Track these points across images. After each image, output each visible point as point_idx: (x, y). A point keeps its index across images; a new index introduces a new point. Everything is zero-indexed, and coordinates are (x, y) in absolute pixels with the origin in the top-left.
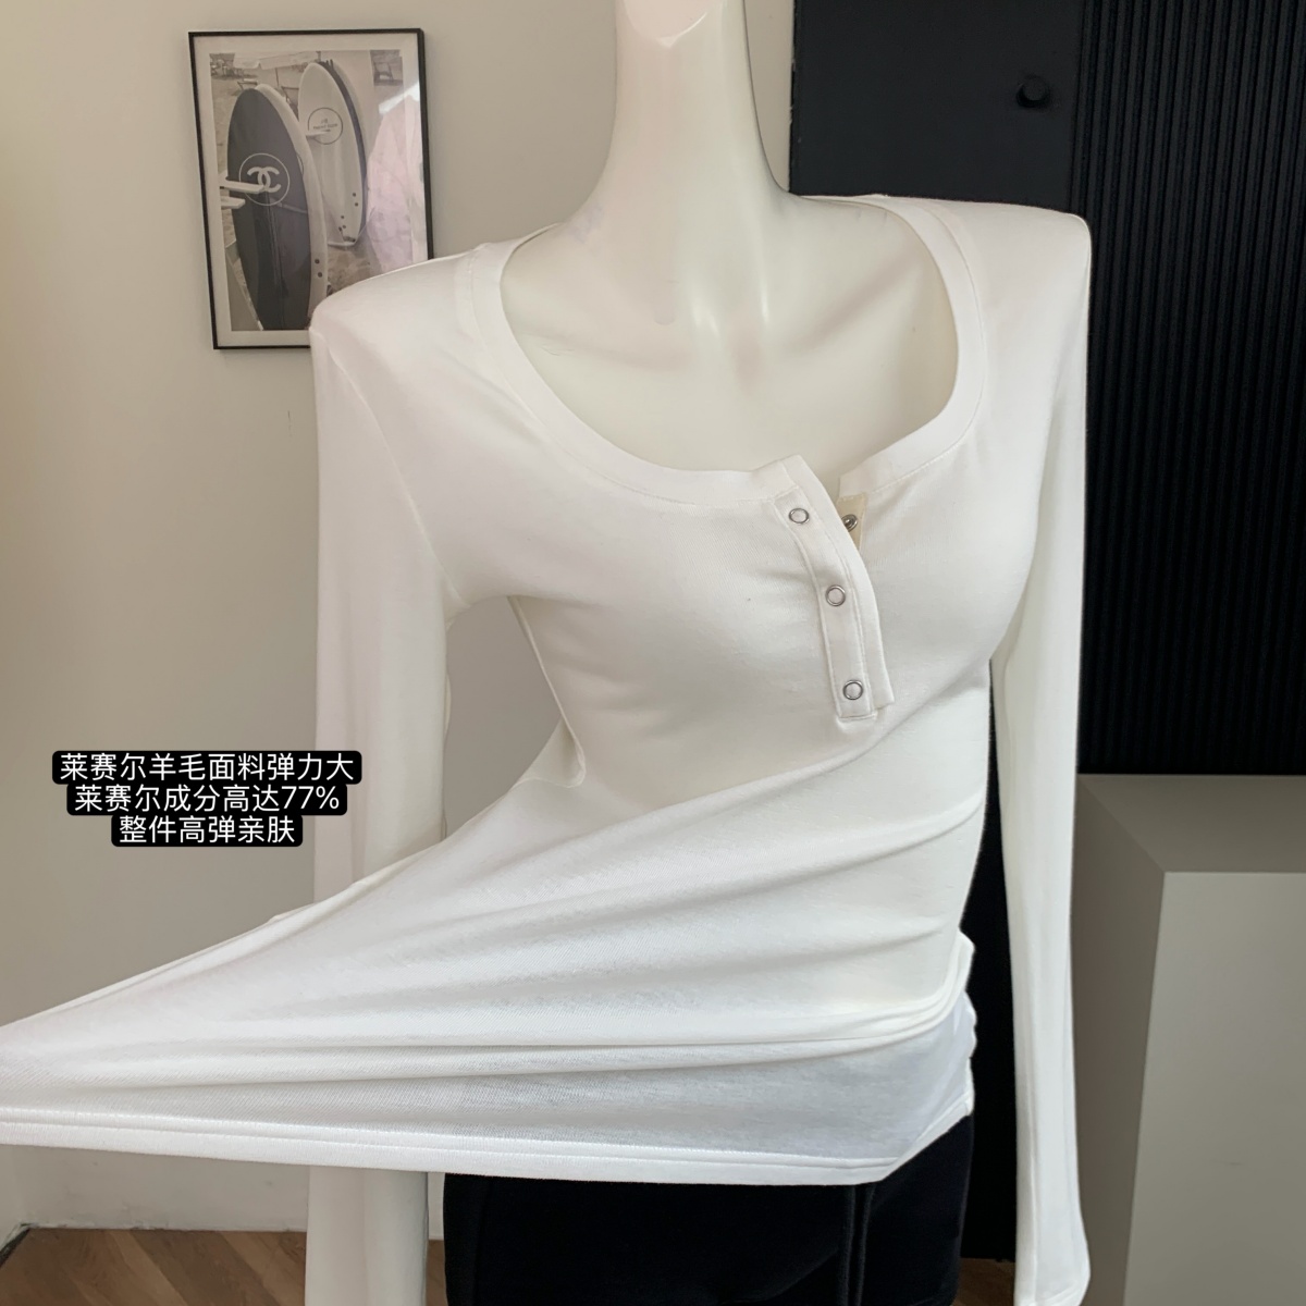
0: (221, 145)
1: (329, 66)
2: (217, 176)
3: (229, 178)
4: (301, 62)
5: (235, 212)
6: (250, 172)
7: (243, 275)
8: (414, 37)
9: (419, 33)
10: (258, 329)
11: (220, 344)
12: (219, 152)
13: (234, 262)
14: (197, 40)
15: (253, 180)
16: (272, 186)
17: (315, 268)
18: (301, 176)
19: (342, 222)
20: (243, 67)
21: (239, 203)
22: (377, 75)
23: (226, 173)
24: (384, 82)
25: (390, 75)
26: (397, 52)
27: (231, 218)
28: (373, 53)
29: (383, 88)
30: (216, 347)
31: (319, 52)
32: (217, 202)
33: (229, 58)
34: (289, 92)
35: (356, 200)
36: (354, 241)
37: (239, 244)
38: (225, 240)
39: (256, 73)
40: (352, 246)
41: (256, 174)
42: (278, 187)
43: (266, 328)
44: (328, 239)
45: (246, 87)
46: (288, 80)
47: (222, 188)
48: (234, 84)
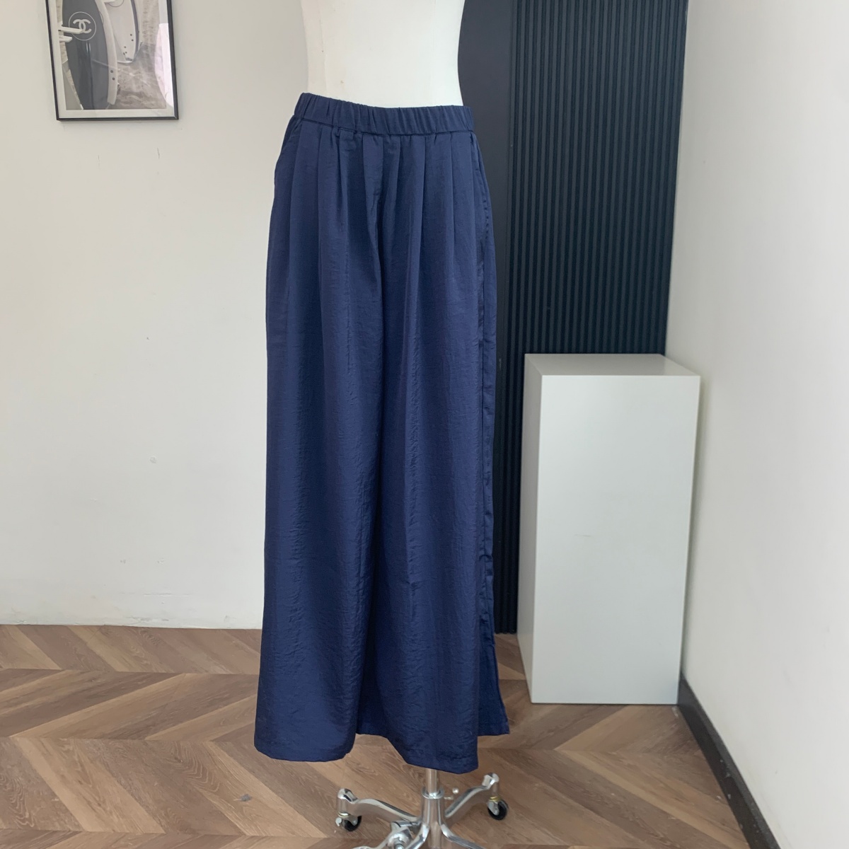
0: (59, 7)
2: (57, 24)
3: (63, 26)
5: (67, 44)
6: (75, 22)
7: (71, 79)
10: (81, 109)
11: (60, 117)
12: (58, 11)
13: (67, 71)
15: (76, 26)
16: (87, 30)
17: (111, 75)
18: (102, 24)
19: (124, 50)
21: (69, 39)
23: (61, 23)
27: (65, 47)
30: (58, 118)
32: (57, 38)
35: (131, 38)
36: (131, 60)
37: (69, 61)
38: (62, 59)
40: (130, 64)
41: (78, 23)
42: (90, 30)
43: (85, 109)
44: (118, 59)
47: (60, 31)
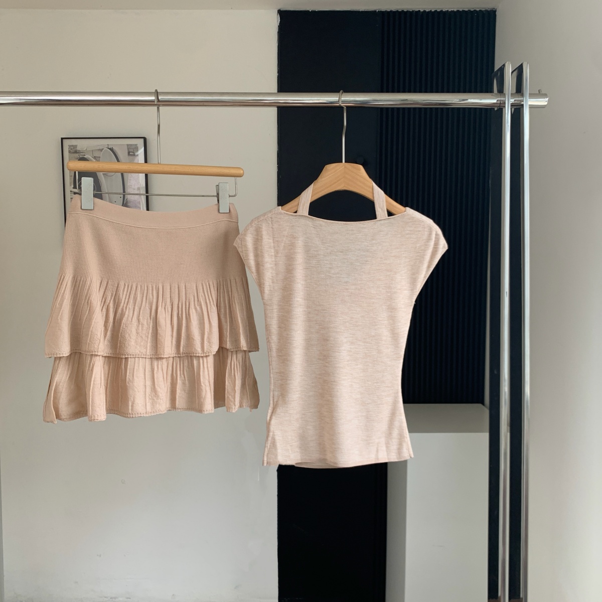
0: (71, 176)
1: (112, 150)
2: (69, 187)
3: (73, 188)
4: (101, 148)
8: (142, 140)
9: (145, 139)
12: (70, 179)
14: (64, 140)
18: (100, 187)
20: (80, 150)
22: (129, 153)
24: (132, 155)
25: (134, 153)
26: (136, 145)
28: (128, 145)
29: (131, 157)
31: (108, 145)
32: (69, 196)
33: (76, 146)
34: (97, 159)
39: (85, 152)
45: (81, 156)
46: (96, 154)
47: (71, 191)
48: (77, 155)
